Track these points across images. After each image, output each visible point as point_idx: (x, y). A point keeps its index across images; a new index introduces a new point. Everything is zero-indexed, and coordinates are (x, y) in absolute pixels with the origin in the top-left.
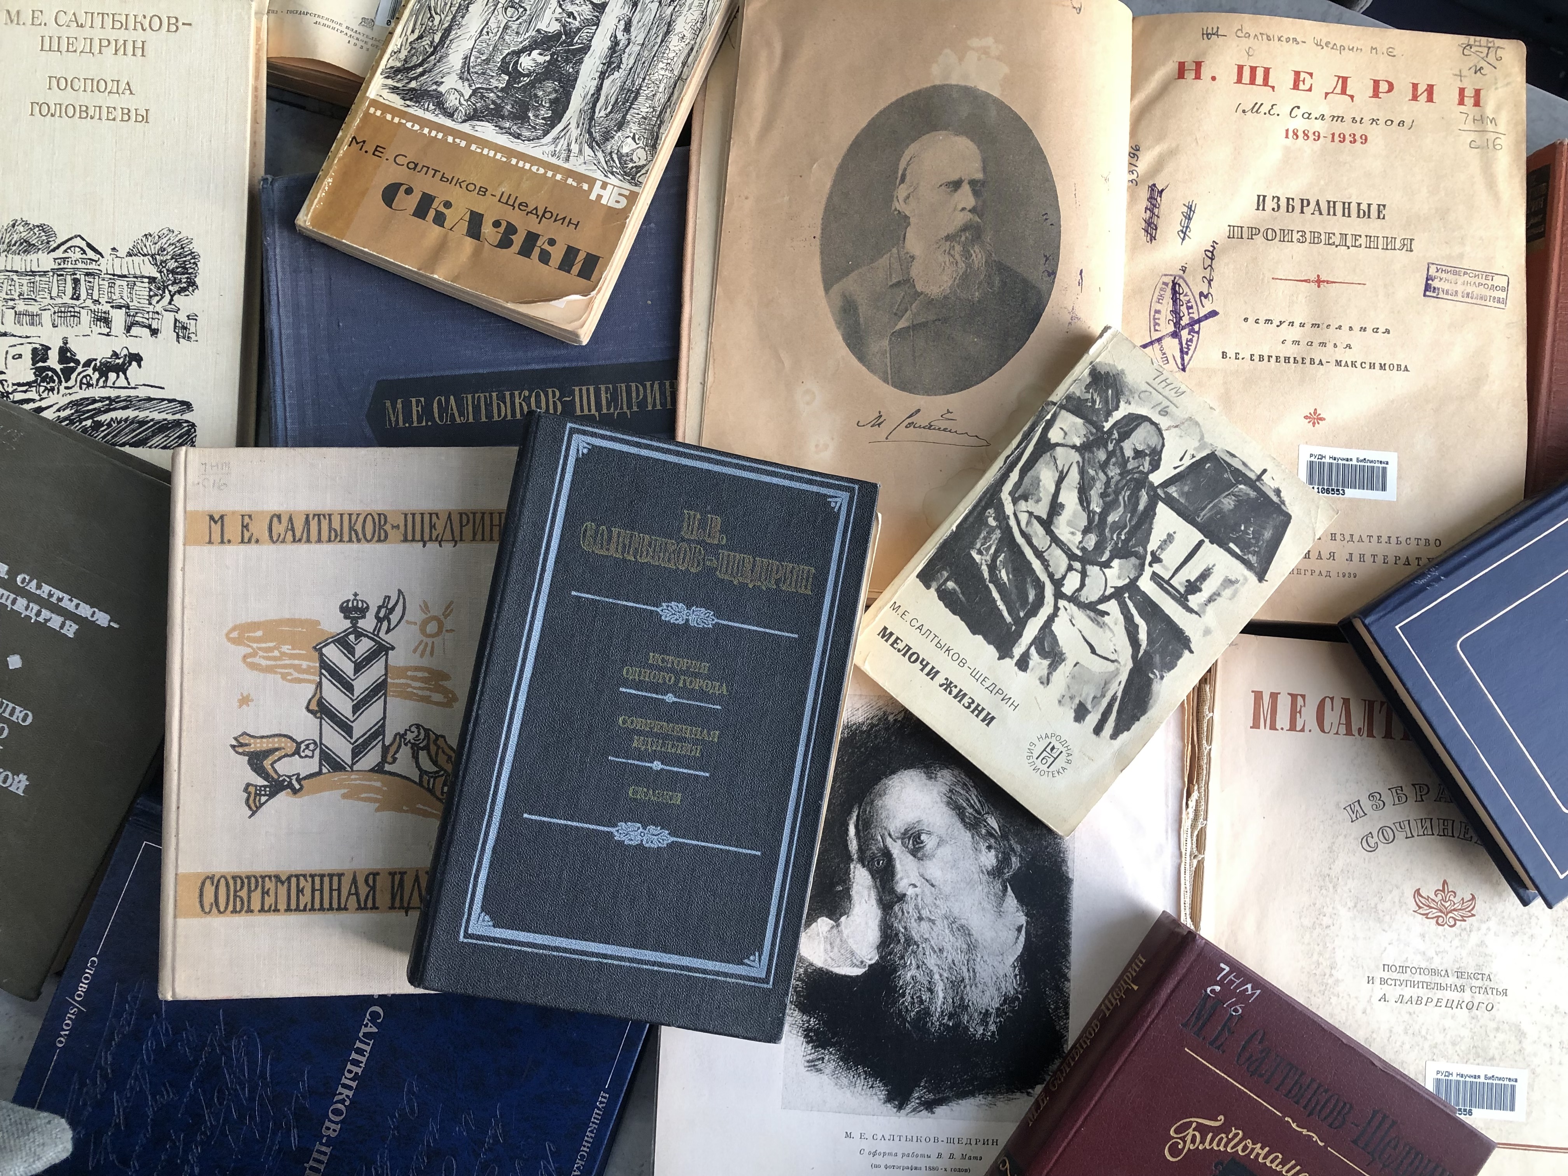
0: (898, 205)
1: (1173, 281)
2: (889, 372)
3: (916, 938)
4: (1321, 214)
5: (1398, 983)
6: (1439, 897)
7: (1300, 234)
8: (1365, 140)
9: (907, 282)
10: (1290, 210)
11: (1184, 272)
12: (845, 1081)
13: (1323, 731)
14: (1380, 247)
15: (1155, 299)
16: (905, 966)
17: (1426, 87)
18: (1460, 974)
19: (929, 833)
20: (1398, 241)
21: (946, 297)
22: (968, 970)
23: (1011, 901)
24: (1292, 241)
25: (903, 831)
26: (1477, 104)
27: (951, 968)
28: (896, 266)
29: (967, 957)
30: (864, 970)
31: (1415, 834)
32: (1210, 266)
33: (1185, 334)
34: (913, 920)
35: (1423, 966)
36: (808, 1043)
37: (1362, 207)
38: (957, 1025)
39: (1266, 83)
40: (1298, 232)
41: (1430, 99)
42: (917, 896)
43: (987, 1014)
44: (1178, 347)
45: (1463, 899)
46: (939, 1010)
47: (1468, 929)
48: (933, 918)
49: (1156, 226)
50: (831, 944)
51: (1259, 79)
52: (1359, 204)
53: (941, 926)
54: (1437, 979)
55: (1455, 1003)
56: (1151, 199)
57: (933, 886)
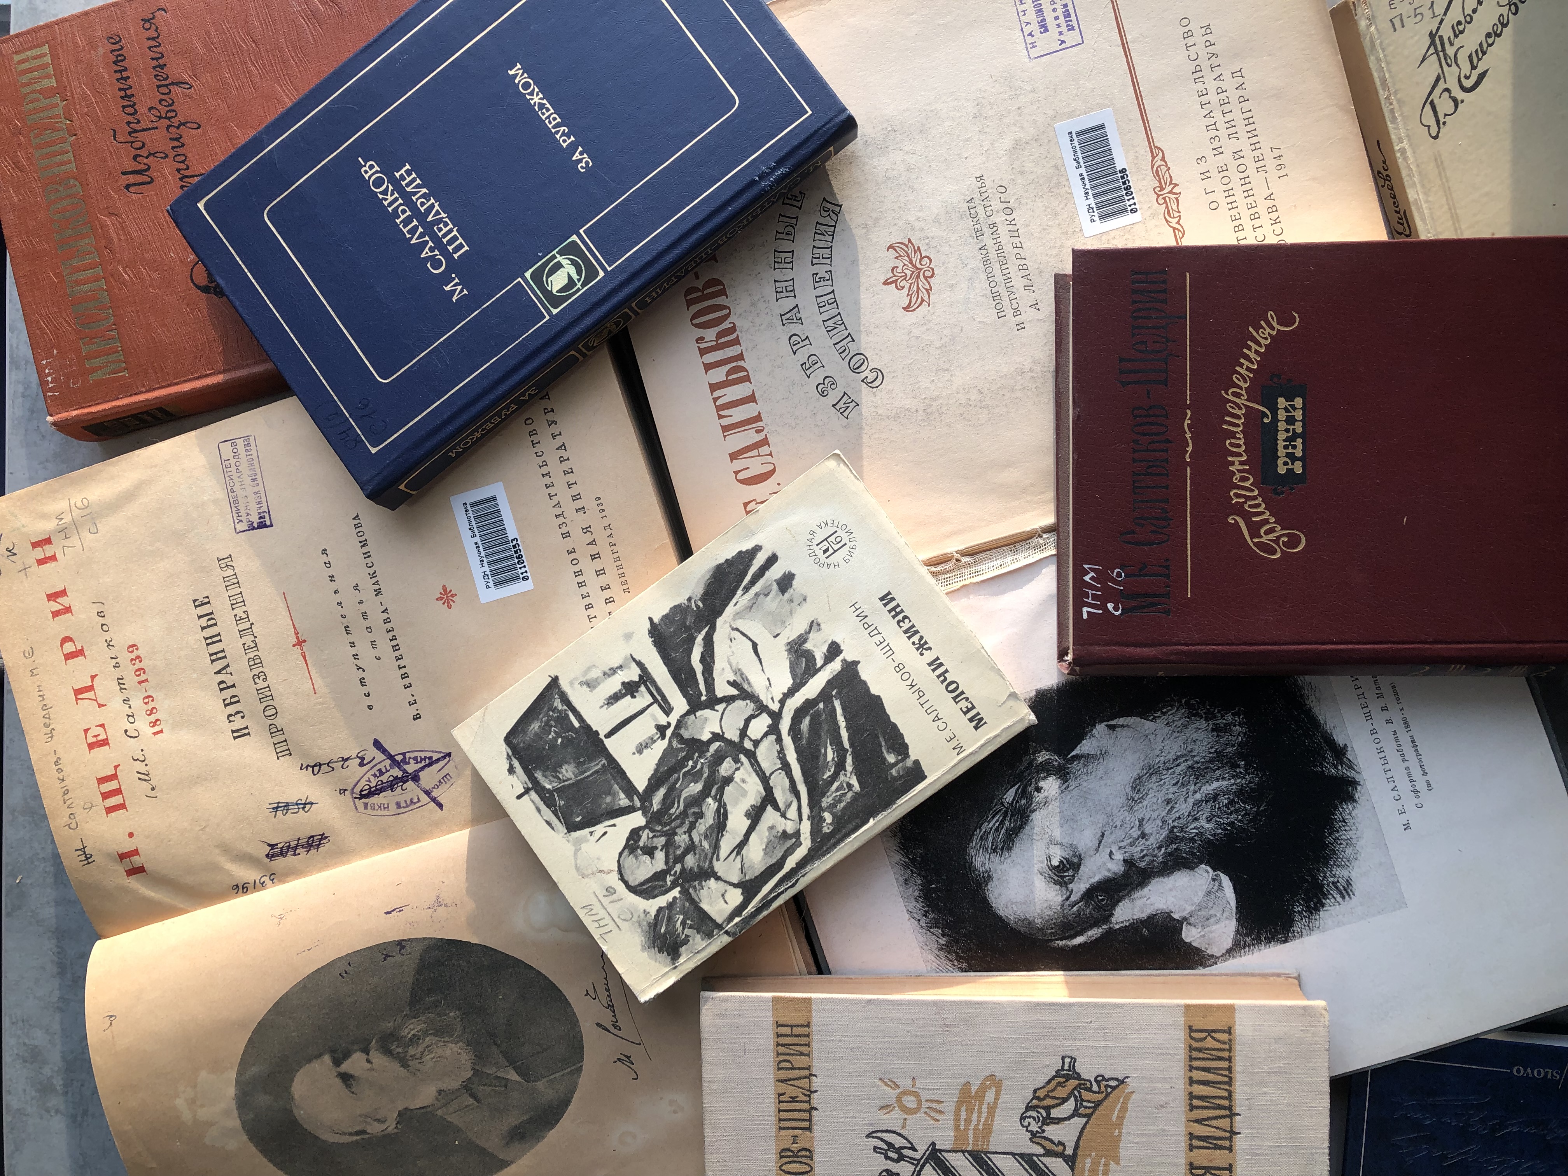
0: (391, 1126)
1: (360, 799)
2: (569, 1070)
3: (1165, 832)
4: (228, 666)
5: (1012, 297)
6: (904, 283)
7: (257, 680)
8: (133, 647)
9: (467, 1087)
10: (236, 699)
11: (345, 790)
12: (1349, 851)
13: (773, 471)
14: (238, 591)
15: (386, 812)
16: (1200, 834)
17: (52, 603)
18: (978, 234)
20: (226, 574)
21: (468, 1044)
23: (1086, 746)
24: (268, 687)
25: (1057, 887)
26: (48, 541)
27: (1183, 784)
28: (454, 1105)
30: (1222, 875)
31: (846, 333)
32: (328, 764)
33: (411, 768)
34: (1148, 843)
35: (983, 276)
36: (1323, 905)
37: (205, 625)
38: (1242, 756)
39: (114, 777)
40: (256, 683)
41: (63, 593)
42: (1120, 848)
44: (427, 770)
45: (896, 258)
46: (1232, 781)
47: (927, 241)
48: (1137, 822)
49: (309, 838)
50: (1207, 919)
51: (112, 785)
52: (203, 628)
53: (1142, 811)
54: (993, 255)
55: (1011, 228)
56: (282, 854)
57: (1103, 835)
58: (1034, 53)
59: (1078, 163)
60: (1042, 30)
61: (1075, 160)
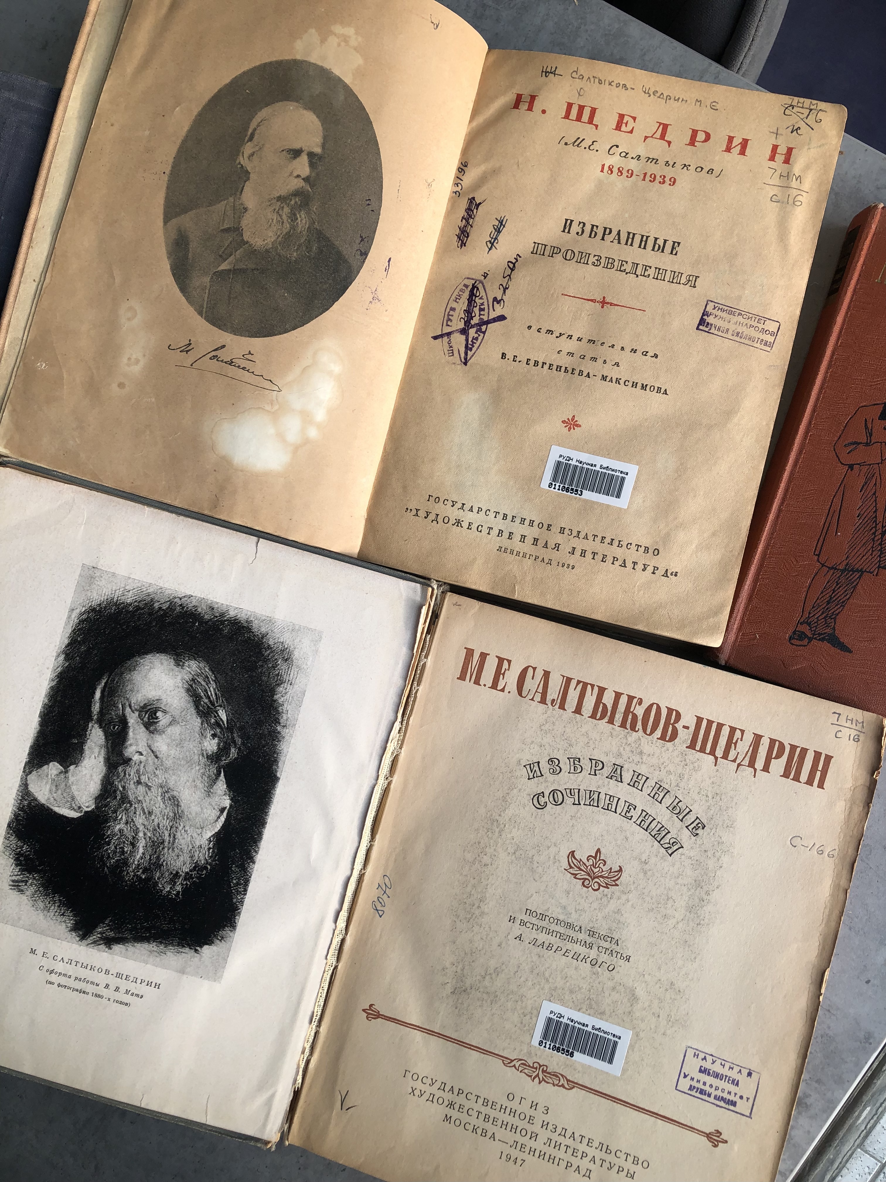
0: (243, 160)
1: (473, 285)
3: (131, 798)
4: (619, 243)
5: (535, 927)
6: (591, 862)
7: (596, 258)
8: (673, 182)
9: (237, 230)
10: (593, 236)
11: (485, 277)
12: (41, 905)
13: (520, 693)
14: (666, 279)
15: (453, 298)
16: (115, 819)
17: (741, 140)
18: (592, 933)
19: (165, 712)
20: (684, 277)
21: (267, 250)
22: (170, 835)
23: (221, 785)
24: (587, 264)
25: (142, 705)
26: (787, 161)
27: (155, 830)
28: (230, 213)
29: (171, 824)
30: (79, 815)
31: (582, 803)
32: (510, 276)
33: (472, 332)
34: (132, 782)
35: (561, 917)
36: (17, 865)
37: (658, 242)
38: (148, 879)
39: (591, 121)
40: (595, 256)
41: (743, 152)
42: (141, 762)
43: (177, 875)
44: (464, 343)
45: (611, 869)
46: (136, 863)
47: (609, 896)
48: (150, 784)
49: (468, 234)
50: (56, 786)
51: (586, 117)
52: (656, 239)
53: (156, 792)
54: (571, 933)
55: (582, 957)
56: (469, 210)
57: (157, 757)
58: (690, 1053)
59: (596, 1029)
60: (703, 1069)
61: (600, 1029)
